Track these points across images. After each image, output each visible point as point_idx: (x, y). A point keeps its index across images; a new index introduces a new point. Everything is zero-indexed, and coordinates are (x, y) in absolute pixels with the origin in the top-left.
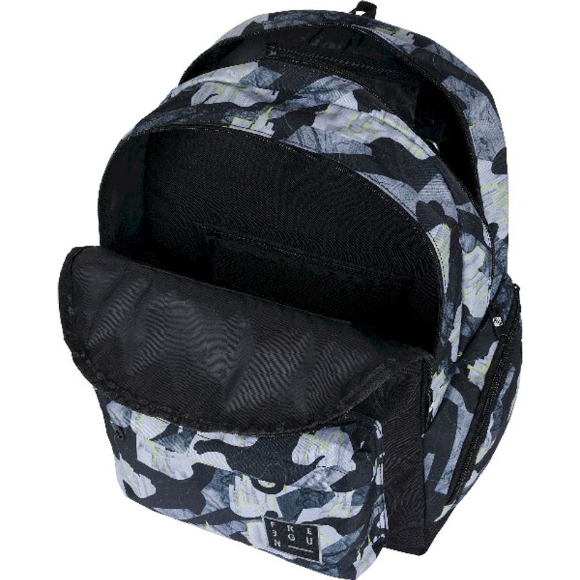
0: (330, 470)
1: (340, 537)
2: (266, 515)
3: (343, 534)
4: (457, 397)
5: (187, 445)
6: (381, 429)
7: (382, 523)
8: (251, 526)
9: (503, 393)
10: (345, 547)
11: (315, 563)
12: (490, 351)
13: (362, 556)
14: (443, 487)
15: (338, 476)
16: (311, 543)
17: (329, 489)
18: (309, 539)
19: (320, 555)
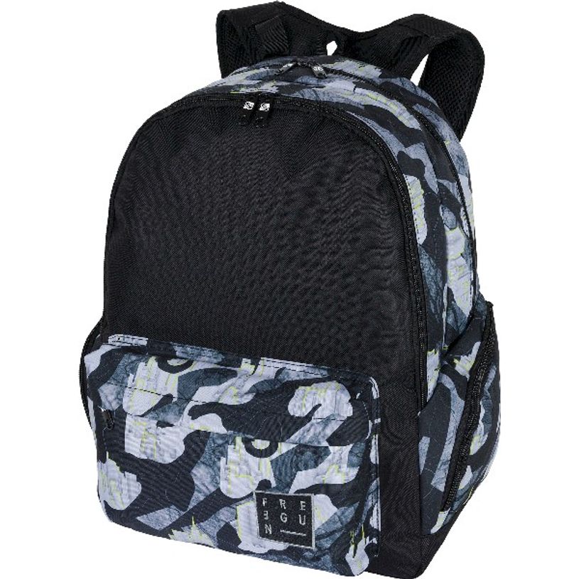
0: (326, 421)
1: (335, 509)
2: (258, 488)
3: (338, 506)
4: (448, 383)
5: (181, 413)
6: (376, 387)
7: (375, 522)
8: (241, 509)
9: (488, 385)
10: (339, 525)
11: (307, 550)
12: (473, 350)
13: (355, 552)
14: (439, 481)
15: (333, 427)
16: (304, 524)
17: (325, 444)
18: (303, 518)
19: (314, 537)
